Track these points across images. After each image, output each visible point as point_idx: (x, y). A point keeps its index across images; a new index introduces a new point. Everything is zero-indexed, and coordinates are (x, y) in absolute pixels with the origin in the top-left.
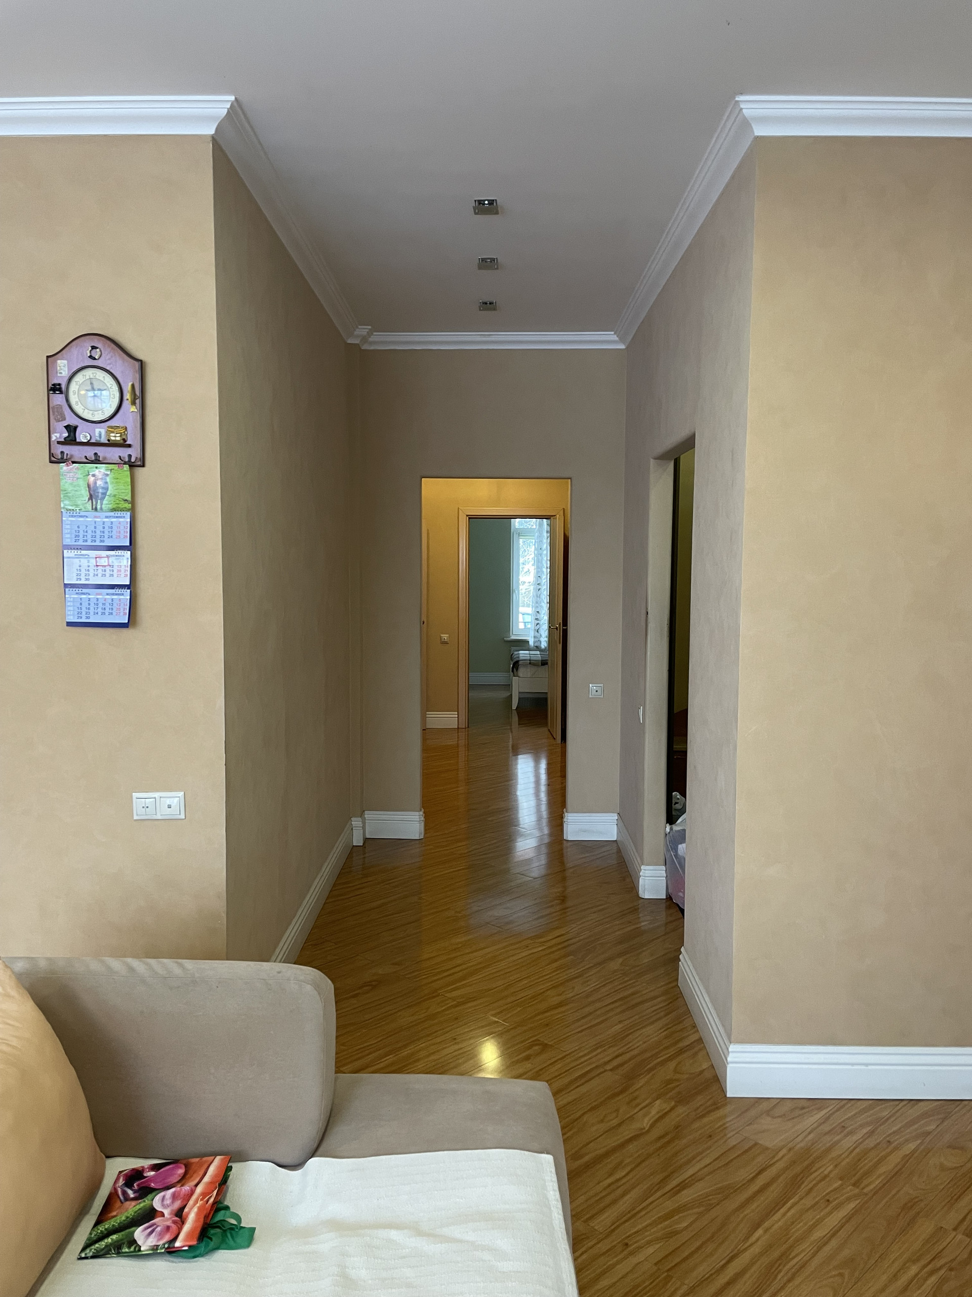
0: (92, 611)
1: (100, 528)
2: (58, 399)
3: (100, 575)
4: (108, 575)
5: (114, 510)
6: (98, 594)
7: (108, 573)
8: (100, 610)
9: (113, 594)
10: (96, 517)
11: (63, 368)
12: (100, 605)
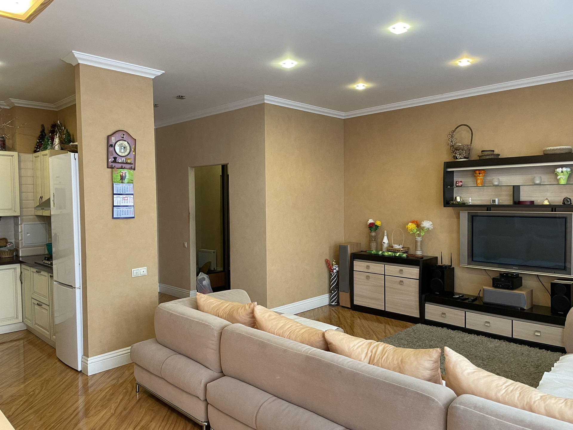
0: (121, 214)
1: (124, 188)
2: (111, 149)
3: (124, 203)
4: (126, 203)
5: (128, 183)
6: (123, 209)
7: (126, 202)
8: (124, 213)
9: (128, 208)
10: (122, 185)
11: (113, 140)
12: (124, 212)
